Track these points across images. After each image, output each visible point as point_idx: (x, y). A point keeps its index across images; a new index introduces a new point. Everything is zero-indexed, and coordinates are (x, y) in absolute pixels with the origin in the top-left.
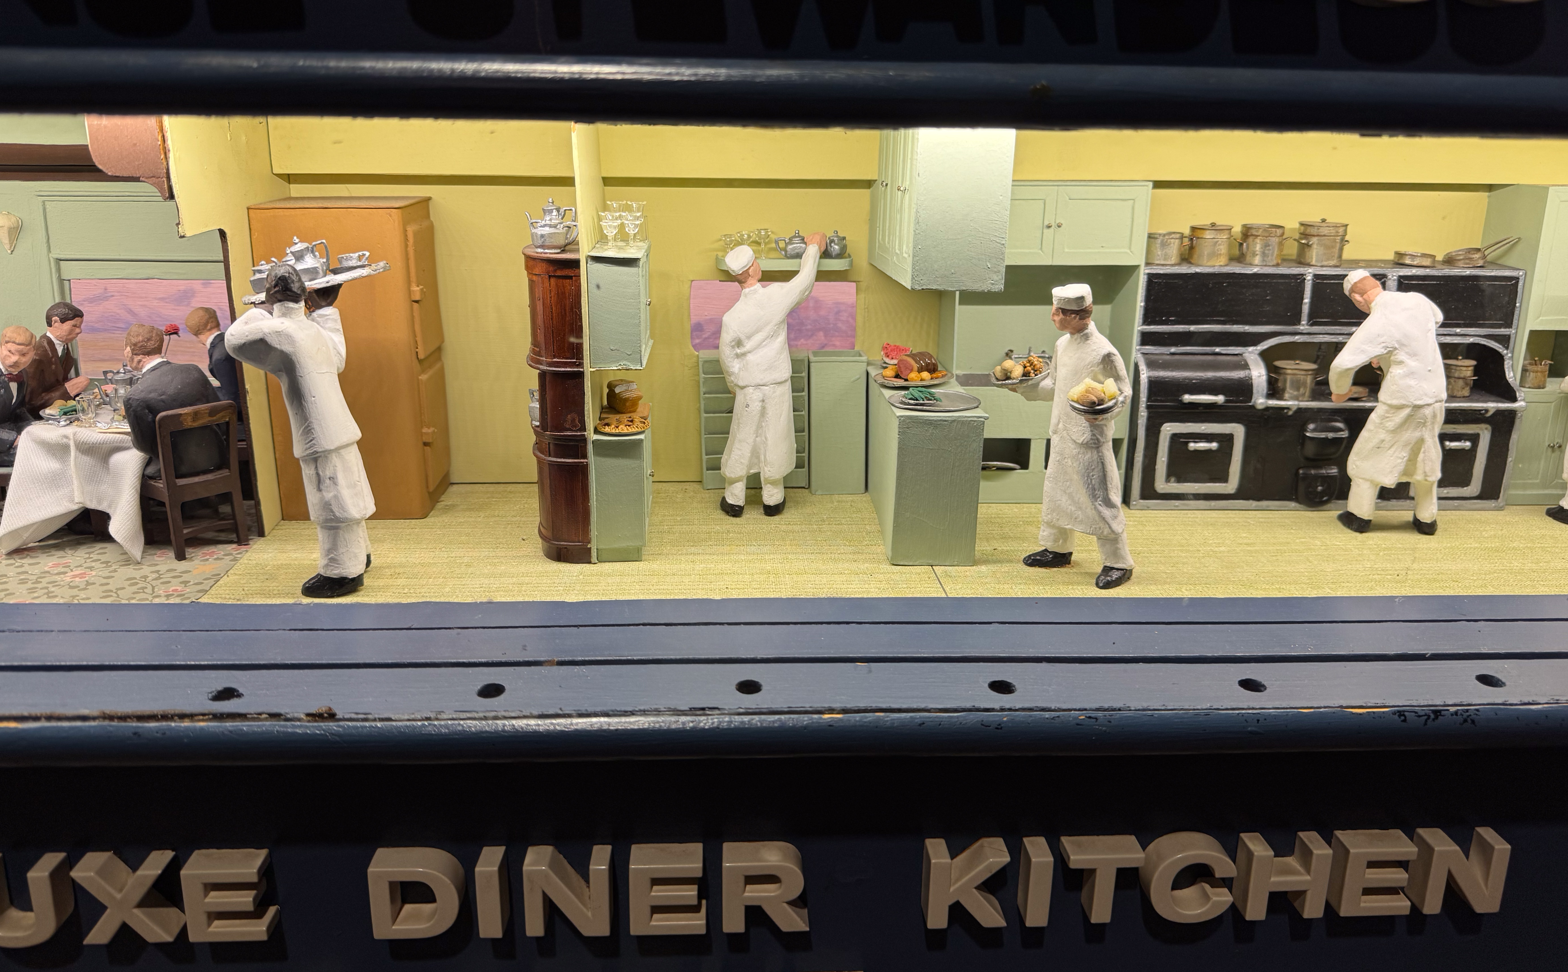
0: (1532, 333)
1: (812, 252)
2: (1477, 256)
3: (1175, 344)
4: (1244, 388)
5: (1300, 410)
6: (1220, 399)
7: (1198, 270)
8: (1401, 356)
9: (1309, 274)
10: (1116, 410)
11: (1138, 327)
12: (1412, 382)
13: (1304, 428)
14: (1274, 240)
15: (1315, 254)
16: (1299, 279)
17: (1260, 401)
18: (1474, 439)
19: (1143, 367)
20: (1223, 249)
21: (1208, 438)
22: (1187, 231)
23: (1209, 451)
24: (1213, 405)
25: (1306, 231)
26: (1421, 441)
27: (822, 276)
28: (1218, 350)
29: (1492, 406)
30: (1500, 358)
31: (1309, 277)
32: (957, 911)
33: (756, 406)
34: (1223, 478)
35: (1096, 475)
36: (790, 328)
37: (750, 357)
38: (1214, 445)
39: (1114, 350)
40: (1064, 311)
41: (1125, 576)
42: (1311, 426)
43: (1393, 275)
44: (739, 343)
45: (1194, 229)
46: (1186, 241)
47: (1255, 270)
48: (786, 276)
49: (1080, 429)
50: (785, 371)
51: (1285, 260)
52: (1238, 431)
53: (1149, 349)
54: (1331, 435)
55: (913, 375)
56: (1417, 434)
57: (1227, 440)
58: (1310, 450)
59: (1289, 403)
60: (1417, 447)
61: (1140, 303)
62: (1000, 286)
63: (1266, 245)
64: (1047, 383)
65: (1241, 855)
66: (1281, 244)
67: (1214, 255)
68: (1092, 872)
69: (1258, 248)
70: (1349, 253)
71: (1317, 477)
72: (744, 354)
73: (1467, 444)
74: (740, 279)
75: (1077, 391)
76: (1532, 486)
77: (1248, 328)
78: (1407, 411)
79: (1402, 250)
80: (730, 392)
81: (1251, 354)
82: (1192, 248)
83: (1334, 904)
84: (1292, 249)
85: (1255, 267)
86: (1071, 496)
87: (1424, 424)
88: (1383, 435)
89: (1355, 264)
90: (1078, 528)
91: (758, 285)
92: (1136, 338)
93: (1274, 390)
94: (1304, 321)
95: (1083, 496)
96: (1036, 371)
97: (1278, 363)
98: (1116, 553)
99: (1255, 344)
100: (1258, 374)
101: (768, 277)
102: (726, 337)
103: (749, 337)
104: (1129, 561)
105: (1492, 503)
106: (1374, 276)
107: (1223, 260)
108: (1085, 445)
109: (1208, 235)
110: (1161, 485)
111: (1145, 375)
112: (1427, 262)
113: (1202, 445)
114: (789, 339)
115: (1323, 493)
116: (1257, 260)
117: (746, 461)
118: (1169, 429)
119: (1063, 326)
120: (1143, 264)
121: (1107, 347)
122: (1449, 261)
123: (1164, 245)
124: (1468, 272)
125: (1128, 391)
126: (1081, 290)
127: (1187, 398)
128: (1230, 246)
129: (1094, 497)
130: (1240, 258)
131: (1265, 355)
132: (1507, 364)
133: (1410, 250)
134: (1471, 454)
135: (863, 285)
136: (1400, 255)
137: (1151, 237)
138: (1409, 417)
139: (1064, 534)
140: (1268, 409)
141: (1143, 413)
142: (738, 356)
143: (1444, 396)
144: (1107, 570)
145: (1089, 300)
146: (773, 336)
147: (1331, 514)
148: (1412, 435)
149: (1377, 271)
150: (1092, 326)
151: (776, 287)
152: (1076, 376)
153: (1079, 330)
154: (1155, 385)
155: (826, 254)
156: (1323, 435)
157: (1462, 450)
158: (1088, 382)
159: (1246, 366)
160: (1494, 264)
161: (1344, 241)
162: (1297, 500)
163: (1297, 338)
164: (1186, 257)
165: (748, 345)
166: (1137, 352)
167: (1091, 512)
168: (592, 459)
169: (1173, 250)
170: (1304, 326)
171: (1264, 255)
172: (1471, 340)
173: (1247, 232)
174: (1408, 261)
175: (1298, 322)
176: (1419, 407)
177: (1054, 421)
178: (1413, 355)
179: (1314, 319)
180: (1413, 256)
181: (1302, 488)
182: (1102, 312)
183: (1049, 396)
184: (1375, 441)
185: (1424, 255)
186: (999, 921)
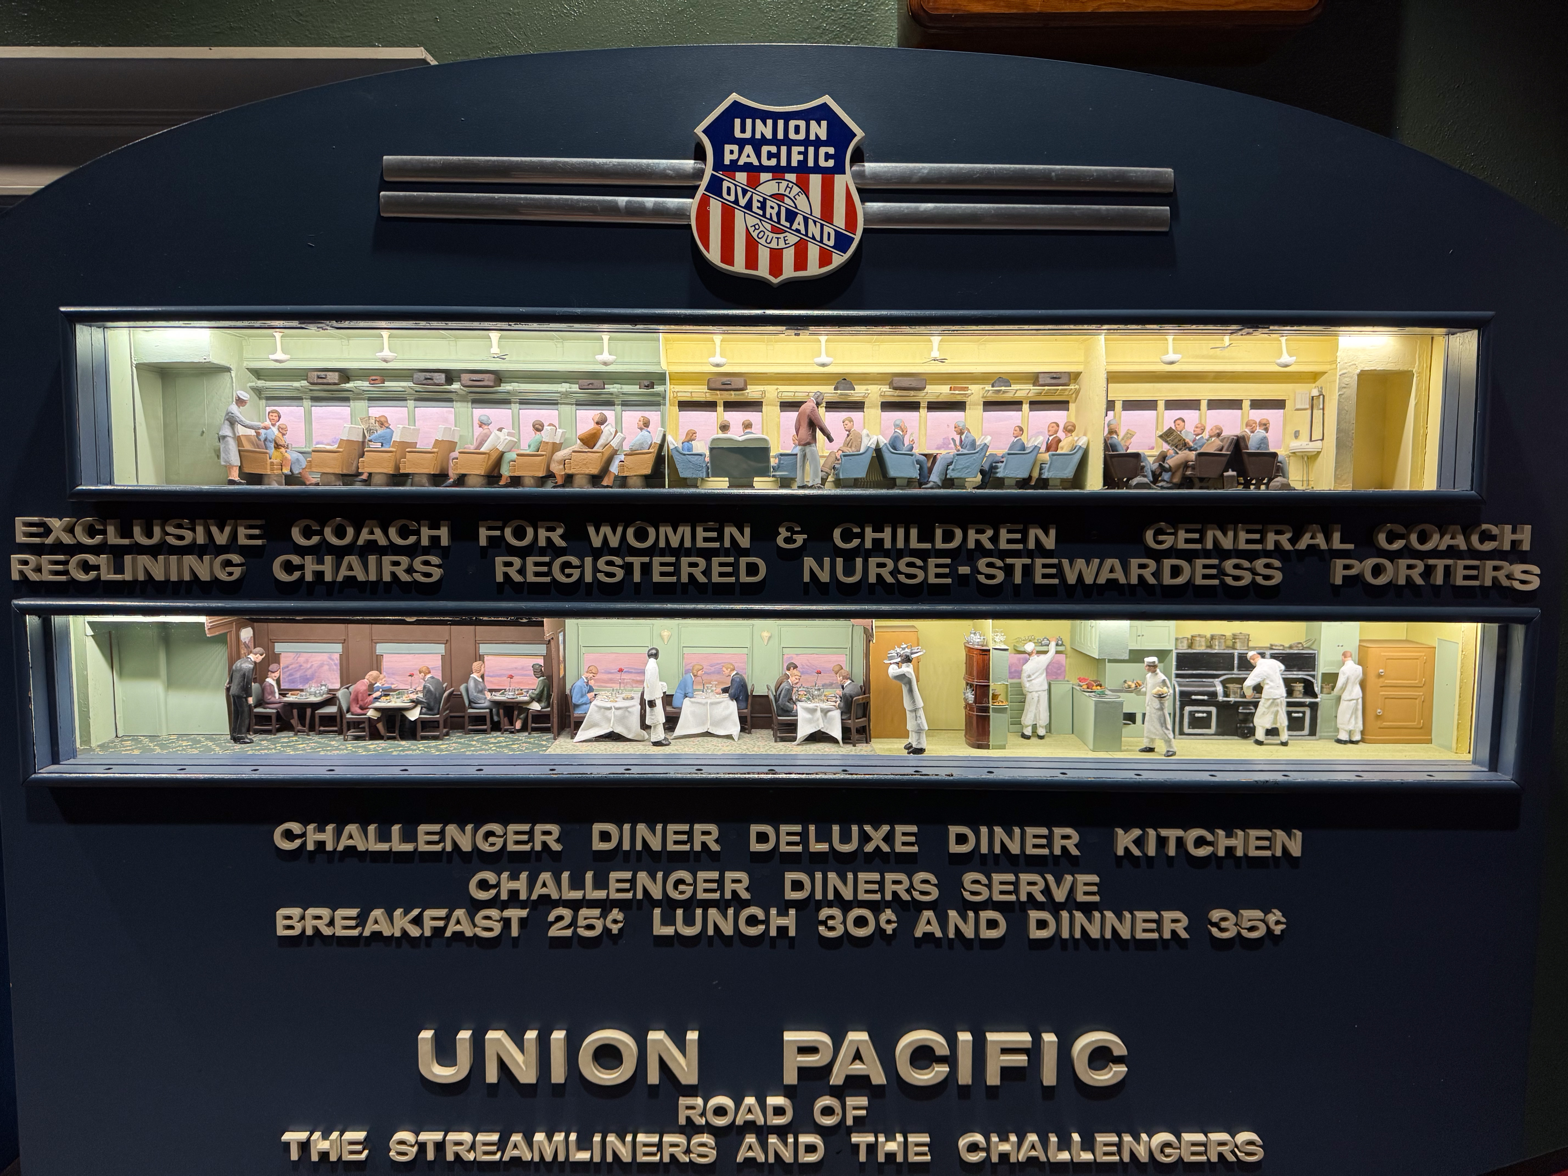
0: (1323, 674)
1: (1053, 644)
2: (1300, 645)
3: (1188, 678)
4: (1214, 694)
5: (1235, 702)
6: (1206, 698)
7: (1195, 651)
8: (1267, 681)
9: (1236, 653)
10: (1167, 697)
11: (1174, 671)
12: (1272, 690)
13: (1238, 709)
14: (1222, 641)
15: (1238, 645)
16: (1232, 655)
17: (1221, 698)
18: (1304, 713)
19: (1176, 686)
20: (1203, 644)
21: (1203, 712)
22: (1190, 637)
23: (1203, 717)
24: (1203, 700)
25: (1235, 637)
26: (1278, 711)
27: (1057, 652)
28: (1204, 680)
29: (1308, 700)
30: (1312, 683)
31: (1236, 654)
32: (1126, 849)
33: (1036, 699)
34: (1209, 727)
35: (1162, 719)
36: (1047, 673)
37: (1033, 681)
38: (1205, 715)
39: (1166, 678)
40: (1149, 666)
41: (1174, 754)
42: (1241, 708)
43: (1268, 653)
44: (1029, 676)
45: (1192, 636)
46: (1190, 641)
47: (1216, 651)
48: (1046, 652)
49: (1156, 703)
50: (1046, 687)
51: (1228, 647)
52: (1213, 710)
53: (1178, 679)
54: (1248, 711)
55: (1094, 688)
56: (1276, 709)
57: (1209, 713)
58: (1241, 717)
59: (1232, 699)
60: (1276, 714)
61: (1174, 663)
62: (1127, 658)
63: (1219, 642)
64: (1144, 689)
65: (1216, 835)
66: (1225, 642)
67: (1200, 646)
68: (1168, 837)
69: (1217, 643)
70: (1251, 644)
71: (1244, 727)
72: (1031, 680)
73: (1301, 715)
74: (1030, 654)
75: (1155, 691)
76: (1331, 732)
77: (1215, 672)
78: (1271, 701)
79: (1273, 643)
80: (1023, 694)
81: (1217, 681)
82: (1192, 643)
83: (1246, 852)
84: (1230, 643)
85: (1216, 650)
86: (1154, 727)
87: (1278, 705)
88: (1264, 709)
89: (1254, 649)
90: (1157, 737)
91: (1036, 656)
92: (1173, 676)
93: (1226, 695)
94: (1235, 670)
95: (1158, 726)
96: (1140, 686)
97: (1227, 685)
98: (1170, 746)
99: (1218, 678)
100: (1219, 689)
101: (1039, 653)
102: (1024, 675)
103: (1033, 674)
104: (1175, 749)
105: (1313, 737)
106: (1259, 654)
107: (1204, 648)
108: (1158, 709)
109: (1198, 639)
110: (1186, 730)
111: (1177, 689)
112: (1281, 648)
113: (1200, 715)
114: (1047, 676)
115: (1247, 734)
116: (1217, 647)
117: (1032, 719)
118: (1188, 709)
119: (1149, 670)
120: (1174, 649)
121: (1163, 677)
122: (1291, 647)
123: (1182, 642)
124: (1296, 652)
125: (1171, 691)
126: (1154, 659)
127: (1194, 697)
128: (1206, 642)
129: (1162, 726)
130: (1210, 647)
131: (1223, 683)
132: (1315, 685)
133: (1276, 643)
134: (1303, 718)
135: (1068, 655)
136: (1272, 645)
137: (1177, 639)
138: (1272, 703)
139: (1152, 740)
140: (1224, 701)
141: (1178, 703)
142: (1028, 681)
143: (1285, 695)
144: (1168, 751)
145: (1157, 662)
146: (1041, 674)
147: (1250, 741)
148: (1274, 709)
149: (1261, 651)
150: (1158, 671)
151: (1042, 657)
152: (1154, 687)
153: (1154, 672)
154: (1182, 694)
155: (1057, 645)
156: (1245, 711)
157: (1299, 717)
158: (1158, 688)
159: (1215, 686)
160: (1308, 648)
161: (1248, 640)
162: (1238, 736)
163: (1234, 676)
164: (1190, 646)
165: (1033, 677)
166: (1174, 680)
167: (1162, 732)
168: (991, 714)
169: (1185, 644)
170: (1236, 671)
171: (1219, 646)
172: (1300, 676)
173: (1213, 637)
174: (1274, 647)
175: (1233, 670)
176: (1275, 699)
177: (1147, 702)
178: (1272, 681)
179: (1239, 669)
180: (1276, 646)
181: (1239, 731)
182: (1161, 665)
183: (1145, 694)
184: (1262, 712)
185: (1281, 645)
186: (1140, 854)
